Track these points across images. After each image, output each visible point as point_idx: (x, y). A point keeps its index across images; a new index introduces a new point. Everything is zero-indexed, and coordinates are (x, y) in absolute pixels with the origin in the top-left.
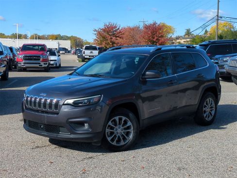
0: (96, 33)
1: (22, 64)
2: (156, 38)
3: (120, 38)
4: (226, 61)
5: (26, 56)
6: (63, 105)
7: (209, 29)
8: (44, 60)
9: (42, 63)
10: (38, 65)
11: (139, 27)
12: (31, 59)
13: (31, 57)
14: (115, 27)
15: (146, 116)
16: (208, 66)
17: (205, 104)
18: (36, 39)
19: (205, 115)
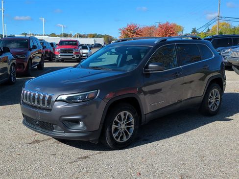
0: (120, 31)
1: (59, 56)
2: (168, 35)
3: (140, 35)
4: (228, 53)
5: (62, 50)
6: (56, 101)
7: (210, 28)
8: (76, 53)
9: (75, 56)
10: (71, 57)
11: (155, 27)
12: (66, 52)
13: (66, 50)
14: (136, 26)
15: (149, 111)
16: (213, 57)
17: (210, 95)
18: (78, 37)
19: (210, 106)
